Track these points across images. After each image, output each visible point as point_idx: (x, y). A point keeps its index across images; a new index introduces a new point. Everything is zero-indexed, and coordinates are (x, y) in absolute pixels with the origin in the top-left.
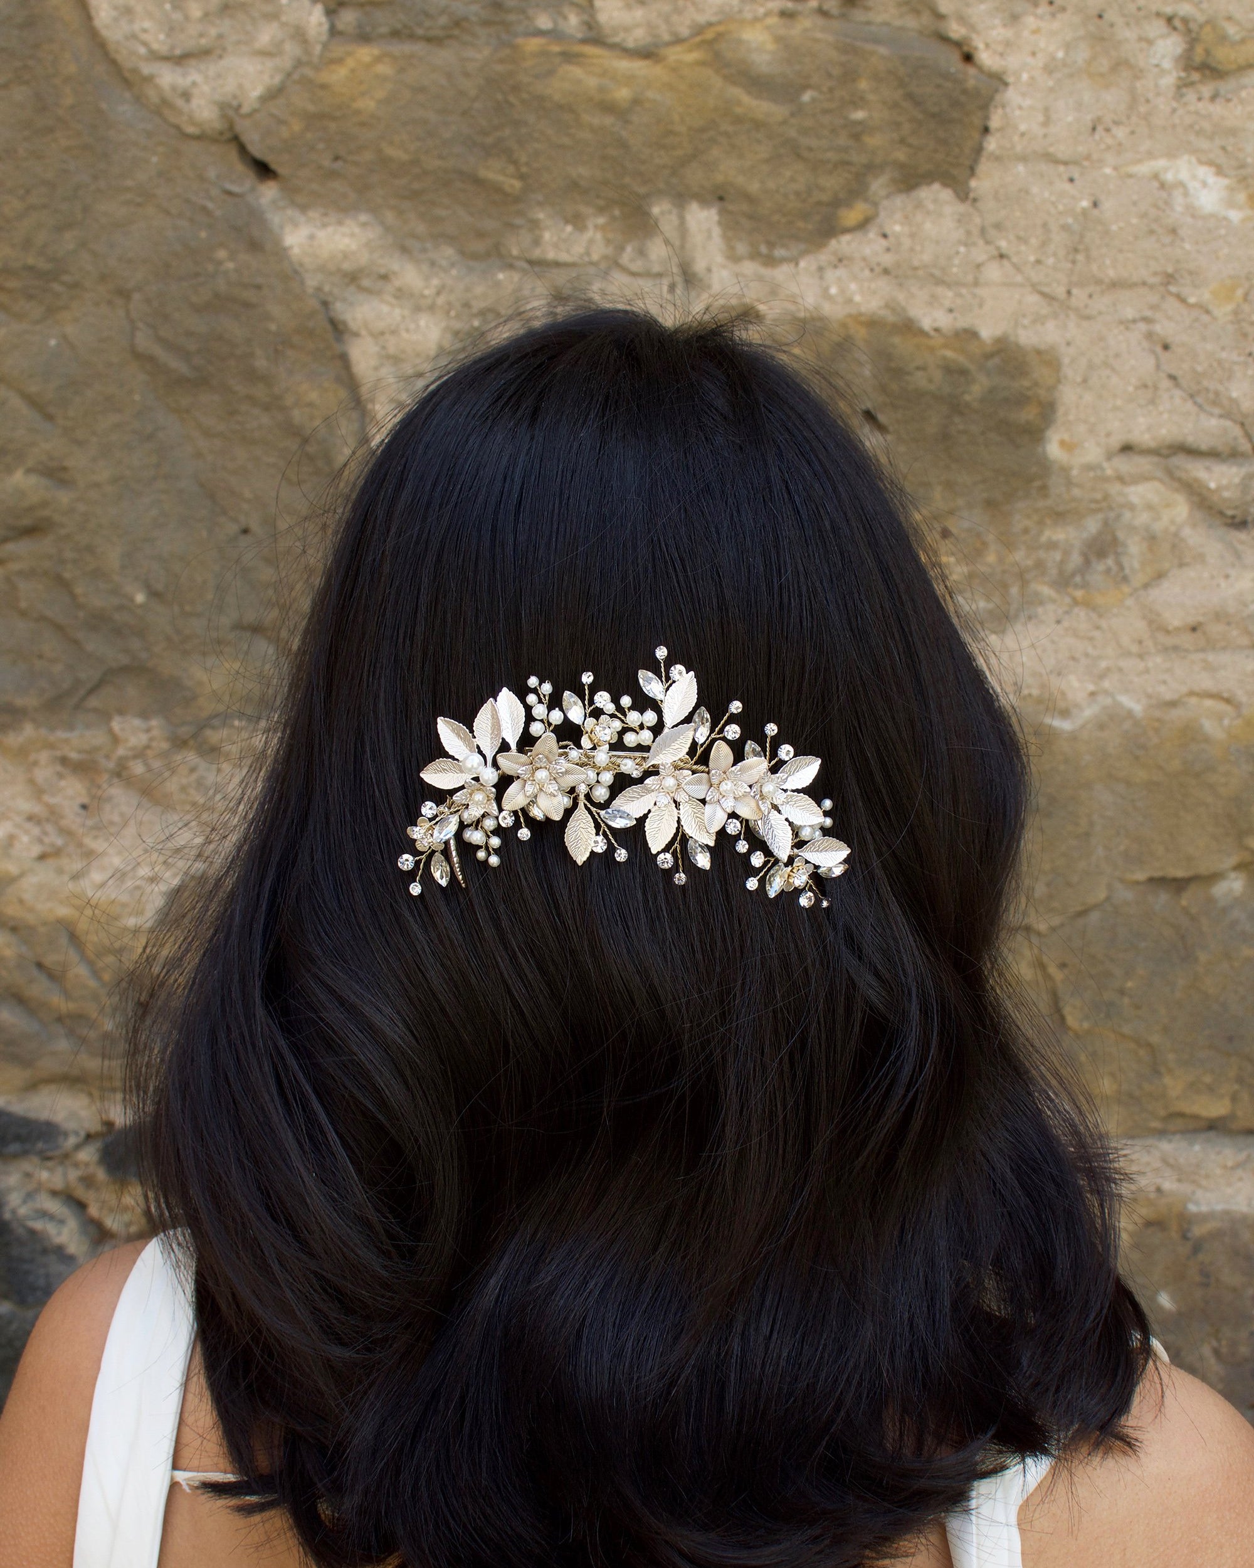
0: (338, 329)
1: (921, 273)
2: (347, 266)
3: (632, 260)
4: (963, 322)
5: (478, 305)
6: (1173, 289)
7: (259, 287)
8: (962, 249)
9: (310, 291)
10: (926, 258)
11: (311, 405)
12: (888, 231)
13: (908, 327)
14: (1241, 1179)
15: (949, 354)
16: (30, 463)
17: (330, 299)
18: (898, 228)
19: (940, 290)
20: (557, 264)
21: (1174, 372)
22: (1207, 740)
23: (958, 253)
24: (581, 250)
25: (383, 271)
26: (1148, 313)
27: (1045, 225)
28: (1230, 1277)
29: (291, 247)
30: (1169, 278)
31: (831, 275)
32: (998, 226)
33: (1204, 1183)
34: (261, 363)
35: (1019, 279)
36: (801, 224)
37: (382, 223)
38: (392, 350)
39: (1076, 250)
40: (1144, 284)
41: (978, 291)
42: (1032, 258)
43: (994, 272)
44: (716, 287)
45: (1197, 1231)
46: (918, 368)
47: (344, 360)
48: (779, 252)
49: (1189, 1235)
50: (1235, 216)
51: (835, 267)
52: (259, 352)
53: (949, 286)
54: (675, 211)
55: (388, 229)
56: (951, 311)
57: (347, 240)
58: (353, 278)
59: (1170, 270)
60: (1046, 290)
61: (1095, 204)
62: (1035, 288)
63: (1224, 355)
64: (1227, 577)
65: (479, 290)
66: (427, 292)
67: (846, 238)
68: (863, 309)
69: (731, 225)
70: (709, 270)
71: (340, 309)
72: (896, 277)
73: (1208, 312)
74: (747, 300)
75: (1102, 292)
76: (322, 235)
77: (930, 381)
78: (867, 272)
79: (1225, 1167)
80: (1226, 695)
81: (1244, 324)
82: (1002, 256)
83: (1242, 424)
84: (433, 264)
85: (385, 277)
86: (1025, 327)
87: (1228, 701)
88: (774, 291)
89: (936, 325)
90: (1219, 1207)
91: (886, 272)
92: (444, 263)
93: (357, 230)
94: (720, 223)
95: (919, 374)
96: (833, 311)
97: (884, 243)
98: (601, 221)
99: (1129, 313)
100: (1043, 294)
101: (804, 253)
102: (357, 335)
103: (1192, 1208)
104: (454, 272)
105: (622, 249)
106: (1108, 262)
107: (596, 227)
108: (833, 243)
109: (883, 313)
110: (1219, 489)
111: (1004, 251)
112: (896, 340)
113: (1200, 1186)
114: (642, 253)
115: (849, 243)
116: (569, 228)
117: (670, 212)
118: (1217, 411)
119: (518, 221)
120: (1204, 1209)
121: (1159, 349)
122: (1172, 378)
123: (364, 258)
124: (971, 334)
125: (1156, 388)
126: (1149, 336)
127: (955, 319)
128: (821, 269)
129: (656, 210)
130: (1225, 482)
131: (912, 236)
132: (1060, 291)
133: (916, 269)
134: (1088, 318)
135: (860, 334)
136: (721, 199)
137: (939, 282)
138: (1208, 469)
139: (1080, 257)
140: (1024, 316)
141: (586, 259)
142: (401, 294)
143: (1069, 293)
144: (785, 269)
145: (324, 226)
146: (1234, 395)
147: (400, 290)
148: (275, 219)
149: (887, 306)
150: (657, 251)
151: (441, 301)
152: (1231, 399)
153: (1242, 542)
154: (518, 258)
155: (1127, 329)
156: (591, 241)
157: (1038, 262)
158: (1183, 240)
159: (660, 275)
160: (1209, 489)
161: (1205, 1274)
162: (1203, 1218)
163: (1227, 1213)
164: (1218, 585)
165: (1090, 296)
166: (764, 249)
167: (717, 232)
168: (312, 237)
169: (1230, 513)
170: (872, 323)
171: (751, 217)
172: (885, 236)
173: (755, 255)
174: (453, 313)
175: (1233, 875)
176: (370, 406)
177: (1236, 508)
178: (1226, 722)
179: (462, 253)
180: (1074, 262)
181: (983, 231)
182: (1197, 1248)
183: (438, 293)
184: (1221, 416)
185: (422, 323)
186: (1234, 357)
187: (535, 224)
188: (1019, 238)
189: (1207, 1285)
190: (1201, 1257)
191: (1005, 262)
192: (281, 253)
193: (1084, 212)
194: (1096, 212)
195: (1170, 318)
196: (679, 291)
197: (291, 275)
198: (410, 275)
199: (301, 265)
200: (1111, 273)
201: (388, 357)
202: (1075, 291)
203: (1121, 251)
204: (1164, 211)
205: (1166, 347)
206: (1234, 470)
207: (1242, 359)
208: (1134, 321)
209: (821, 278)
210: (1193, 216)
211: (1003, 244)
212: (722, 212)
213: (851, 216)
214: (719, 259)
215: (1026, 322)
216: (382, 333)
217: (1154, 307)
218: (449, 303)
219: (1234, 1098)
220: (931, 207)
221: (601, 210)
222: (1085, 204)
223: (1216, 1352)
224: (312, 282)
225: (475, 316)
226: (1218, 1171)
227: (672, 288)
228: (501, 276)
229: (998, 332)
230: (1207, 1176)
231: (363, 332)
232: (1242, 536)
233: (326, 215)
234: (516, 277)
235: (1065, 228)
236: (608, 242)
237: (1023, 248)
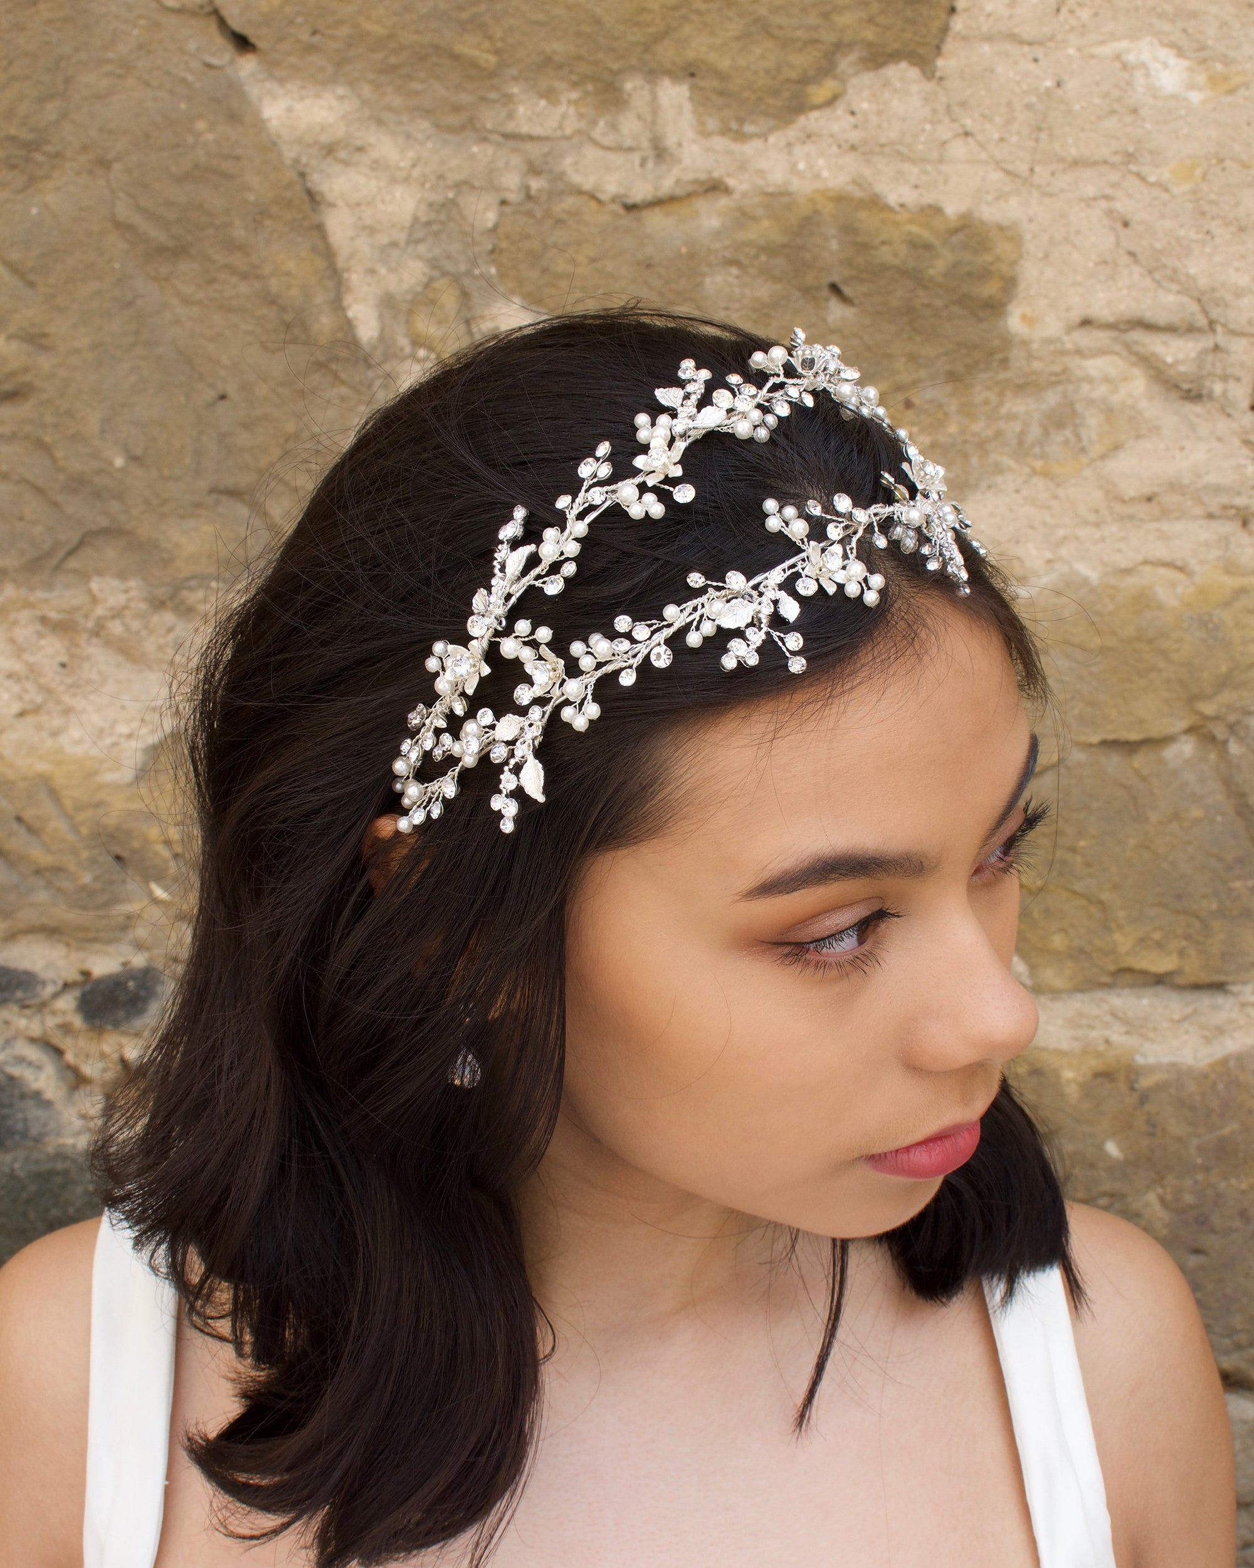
0: (313, 198)
1: (887, 150)
2: (324, 138)
3: (603, 135)
4: (929, 198)
5: (453, 177)
6: (1133, 168)
7: (237, 158)
8: (928, 127)
9: (288, 162)
10: (893, 135)
11: (288, 274)
12: (855, 108)
13: (875, 203)
14: (1187, 1032)
15: (915, 229)
16: (12, 329)
17: (308, 170)
18: (865, 105)
19: (906, 167)
20: (531, 138)
21: (1132, 249)
22: (1160, 607)
23: (923, 130)
24: (555, 124)
25: (359, 143)
26: (1109, 191)
27: (1009, 104)
28: (1175, 1127)
29: (269, 120)
30: (1131, 157)
31: (798, 150)
32: (963, 104)
33: (1151, 1035)
34: (239, 233)
35: (983, 156)
36: (771, 101)
37: (359, 96)
38: (368, 221)
39: (1040, 129)
40: (1105, 162)
41: (944, 168)
42: (996, 136)
43: (958, 149)
44: (687, 161)
45: (1145, 1082)
46: (883, 243)
47: (320, 229)
48: (749, 128)
49: (1136, 1086)
50: (1195, 97)
51: (804, 143)
52: (237, 222)
53: (913, 161)
54: (647, 87)
55: (365, 102)
56: (916, 187)
57: (324, 113)
58: (330, 150)
59: (1131, 149)
60: (1009, 167)
61: (1059, 85)
62: (999, 165)
63: (1182, 233)
64: (1182, 449)
65: (454, 162)
66: (402, 164)
67: (814, 115)
68: (831, 185)
69: (701, 101)
70: (680, 145)
71: (317, 181)
72: (864, 154)
73: (1166, 190)
74: (716, 175)
75: (1065, 170)
76: (299, 107)
77: (896, 255)
78: (835, 148)
79: (1172, 1021)
80: (1179, 564)
81: (1202, 203)
82: (967, 134)
83: (1199, 301)
84: (408, 136)
85: (360, 149)
86: (988, 204)
87: (1181, 569)
88: (743, 167)
89: (901, 201)
90: (1166, 1059)
91: (853, 148)
92: (420, 136)
93: (334, 103)
94: (691, 99)
95: (885, 249)
96: (802, 187)
97: (852, 119)
98: (574, 95)
99: (1090, 190)
100: (1008, 172)
101: (771, 130)
102: (332, 205)
103: (1140, 1060)
104: (430, 145)
105: (594, 123)
106: (1070, 141)
107: (569, 102)
108: (802, 119)
109: (850, 188)
110: (1176, 363)
111: (969, 129)
112: (862, 215)
113: (1148, 1039)
114: (614, 127)
115: (817, 120)
116: (543, 103)
117: (642, 88)
118: (1174, 287)
119: (493, 95)
120: (1151, 1060)
121: (1119, 226)
122: (1132, 254)
123: (340, 132)
124: (937, 210)
125: (1116, 264)
126: (1110, 213)
127: (921, 195)
128: (789, 145)
129: (628, 86)
130: (1181, 356)
131: (879, 113)
132: (1023, 168)
133: (883, 145)
134: (1051, 195)
135: (828, 208)
136: (692, 75)
137: (904, 158)
138: (1164, 343)
139: (1043, 136)
140: (988, 193)
141: (559, 133)
142: (377, 166)
143: (1032, 170)
144: (756, 144)
145: (302, 98)
146: (1192, 271)
147: (376, 161)
148: (254, 91)
149: (854, 182)
150: (630, 126)
151: (416, 173)
152: (1188, 276)
153: (1198, 416)
154: (492, 132)
155: (1088, 206)
156: (564, 116)
157: (1002, 140)
158: (1144, 120)
159: (630, 149)
160: (1165, 363)
161: (1151, 1123)
162: (1150, 1069)
163: (1173, 1065)
164: (1174, 457)
165: (1053, 174)
166: (734, 125)
167: (687, 107)
168: (290, 110)
169: (1186, 386)
170: (840, 199)
171: (721, 93)
172: (853, 113)
173: (725, 131)
174: (428, 185)
175: (1184, 738)
176: (346, 276)
177: (1192, 382)
178: (1180, 590)
179: (437, 126)
180: (1037, 140)
181: (948, 108)
182: (1144, 1099)
183: (414, 166)
184: (1179, 292)
185: (398, 194)
186: (1193, 235)
187: (508, 99)
188: (983, 116)
189: (1152, 1135)
190: (1147, 1107)
191: (970, 139)
192: (259, 125)
193: (1048, 92)
194: (1059, 92)
195: (1130, 196)
196: (650, 165)
197: (269, 146)
198: (386, 147)
199: (279, 136)
200: (1073, 152)
201: (364, 228)
202: (1037, 169)
203: (1083, 130)
204: (1126, 91)
205: (1126, 224)
206: (1191, 345)
207: (1200, 236)
208: (1095, 199)
209: (790, 153)
210: (1154, 97)
211: (968, 122)
212: (693, 88)
213: (820, 92)
214: (690, 134)
215: (989, 198)
216: (358, 204)
217: (1115, 185)
218: (424, 176)
219: (1181, 953)
220: (898, 85)
221: (575, 85)
222: (1049, 83)
223: (1162, 1200)
224: (289, 154)
225: (449, 187)
226: (1165, 1025)
227: (643, 162)
228: (475, 149)
229: (963, 209)
230: (1155, 1029)
231: (340, 203)
232: (1197, 408)
233: (303, 87)
234: (490, 149)
235: (1029, 107)
236: (581, 116)
237: (988, 126)
